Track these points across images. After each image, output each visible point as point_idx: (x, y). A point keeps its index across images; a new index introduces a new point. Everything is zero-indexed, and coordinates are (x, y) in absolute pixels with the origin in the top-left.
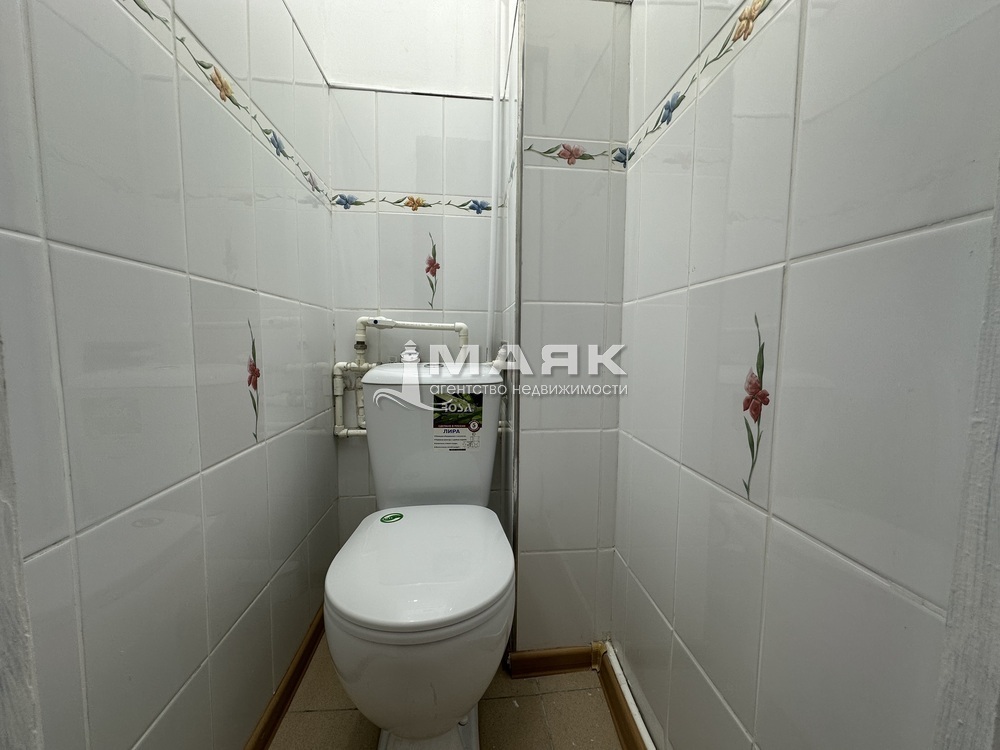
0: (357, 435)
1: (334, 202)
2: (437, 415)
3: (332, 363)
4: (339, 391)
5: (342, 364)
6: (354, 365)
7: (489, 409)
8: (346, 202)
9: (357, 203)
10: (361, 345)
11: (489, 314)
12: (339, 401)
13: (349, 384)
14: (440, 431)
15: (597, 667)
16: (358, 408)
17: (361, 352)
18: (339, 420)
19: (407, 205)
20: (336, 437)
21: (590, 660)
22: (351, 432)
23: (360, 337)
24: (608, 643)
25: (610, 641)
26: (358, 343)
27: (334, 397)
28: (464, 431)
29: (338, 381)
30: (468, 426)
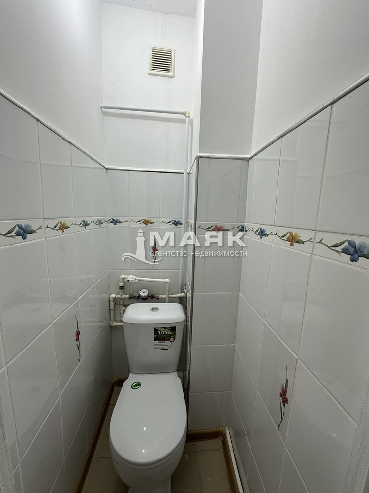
0: (120, 326)
1: (109, 222)
2: (156, 336)
3: (109, 294)
4: (112, 308)
5: (113, 296)
6: (119, 296)
7: (179, 333)
8: (115, 222)
9: (120, 223)
10: (122, 288)
11: (180, 271)
12: (112, 312)
13: (116, 302)
14: (157, 342)
15: (222, 438)
16: (120, 313)
17: (122, 291)
18: (112, 319)
19: (143, 223)
20: (111, 327)
21: (219, 435)
22: (118, 324)
23: (121, 284)
24: (227, 428)
25: (228, 427)
26: (120, 287)
27: (110, 310)
28: (167, 342)
29: (112, 304)
30: (169, 340)
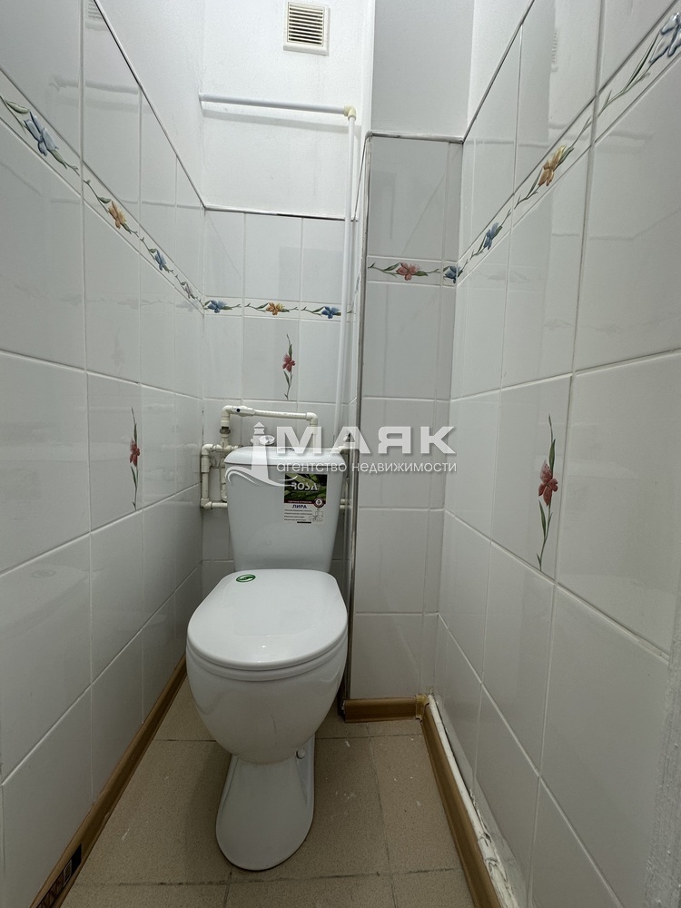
0: (220, 508)
1: (206, 307)
2: (288, 492)
3: (200, 445)
4: (205, 469)
5: (209, 446)
6: (219, 447)
8: (217, 307)
9: (226, 308)
10: (225, 430)
11: (337, 405)
12: (205, 478)
13: (214, 463)
14: (289, 506)
15: (420, 717)
16: (221, 484)
17: (225, 436)
18: (205, 493)
19: (268, 310)
20: (202, 508)
21: (413, 710)
22: (215, 504)
23: (225, 423)
24: (430, 697)
25: (433, 694)
26: (223, 428)
27: (201, 474)
28: (310, 507)
29: (205, 460)
30: (314, 502)
